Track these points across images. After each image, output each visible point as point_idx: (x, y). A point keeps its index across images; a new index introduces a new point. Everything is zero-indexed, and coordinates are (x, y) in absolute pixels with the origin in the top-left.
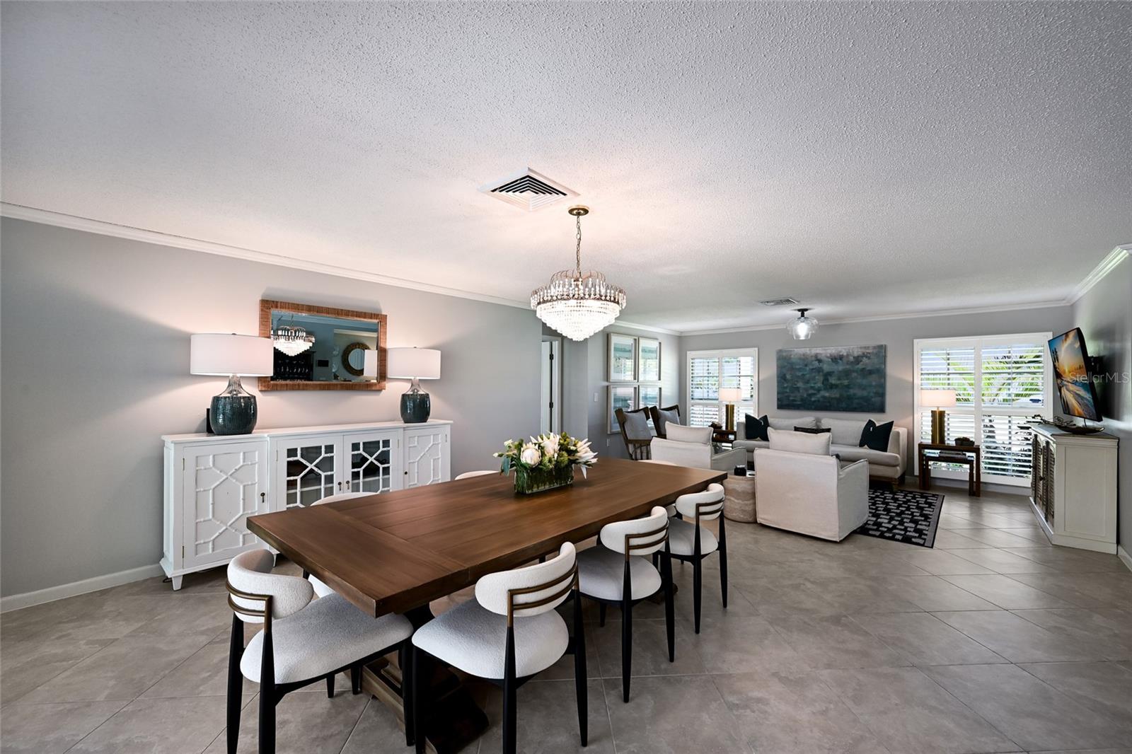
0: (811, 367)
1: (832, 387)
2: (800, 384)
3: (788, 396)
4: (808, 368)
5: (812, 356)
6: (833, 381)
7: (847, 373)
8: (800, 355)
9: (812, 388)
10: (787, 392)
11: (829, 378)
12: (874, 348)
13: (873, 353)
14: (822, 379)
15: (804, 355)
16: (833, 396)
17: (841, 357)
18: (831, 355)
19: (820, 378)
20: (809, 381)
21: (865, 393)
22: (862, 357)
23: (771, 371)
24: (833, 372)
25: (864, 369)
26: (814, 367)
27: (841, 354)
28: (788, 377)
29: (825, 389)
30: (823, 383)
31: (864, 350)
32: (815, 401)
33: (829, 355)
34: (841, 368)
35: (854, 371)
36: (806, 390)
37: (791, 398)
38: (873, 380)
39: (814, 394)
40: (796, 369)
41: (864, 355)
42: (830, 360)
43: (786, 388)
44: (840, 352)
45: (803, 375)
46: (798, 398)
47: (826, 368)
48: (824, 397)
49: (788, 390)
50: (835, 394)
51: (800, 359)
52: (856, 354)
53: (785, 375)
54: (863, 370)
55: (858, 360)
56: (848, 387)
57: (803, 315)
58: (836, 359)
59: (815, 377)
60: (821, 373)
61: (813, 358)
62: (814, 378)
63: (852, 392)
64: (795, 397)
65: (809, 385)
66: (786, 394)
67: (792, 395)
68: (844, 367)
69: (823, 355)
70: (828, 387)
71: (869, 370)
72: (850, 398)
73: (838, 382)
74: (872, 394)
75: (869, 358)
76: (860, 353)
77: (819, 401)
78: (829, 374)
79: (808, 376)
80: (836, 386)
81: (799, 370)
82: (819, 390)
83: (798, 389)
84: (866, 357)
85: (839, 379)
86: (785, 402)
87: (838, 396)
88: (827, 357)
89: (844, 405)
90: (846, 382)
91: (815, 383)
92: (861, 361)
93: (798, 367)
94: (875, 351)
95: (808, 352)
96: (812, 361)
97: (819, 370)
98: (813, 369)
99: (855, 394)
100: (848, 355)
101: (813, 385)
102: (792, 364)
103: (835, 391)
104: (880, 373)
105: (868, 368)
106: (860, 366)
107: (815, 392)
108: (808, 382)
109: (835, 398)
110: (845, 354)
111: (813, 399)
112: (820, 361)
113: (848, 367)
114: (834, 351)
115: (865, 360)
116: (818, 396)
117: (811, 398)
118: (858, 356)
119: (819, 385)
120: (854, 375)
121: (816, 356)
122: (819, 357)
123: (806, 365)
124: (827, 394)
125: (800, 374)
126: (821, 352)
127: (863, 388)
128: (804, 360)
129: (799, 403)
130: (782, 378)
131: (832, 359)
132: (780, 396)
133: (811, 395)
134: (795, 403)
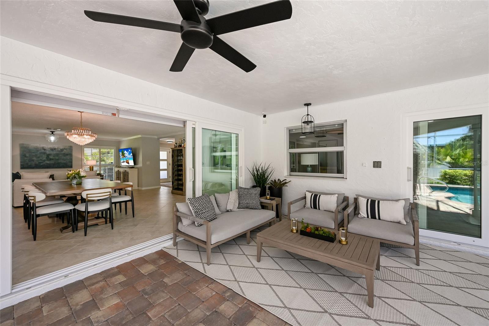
0: (40, 152)
1: (51, 159)
2: (34, 158)
3: (27, 163)
4: (38, 152)
5: (41, 148)
6: (51, 157)
7: (57, 155)
9: (41, 160)
12: (68, 146)
13: (68, 148)
14: (46, 156)
15: (36, 147)
17: (55, 149)
18: (50, 148)
21: (65, 162)
24: (51, 154)
26: (42, 152)
27: (55, 147)
28: (27, 155)
29: (48, 160)
31: (64, 147)
34: (55, 153)
35: (60, 154)
36: (38, 161)
37: (29, 164)
38: (68, 157)
39: (42, 162)
41: (64, 149)
43: (26, 160)
44: (54, 147)
45: (36, 155)
47: (48, 152)
48: (47, 163)
49: (27, 161)
50: (52, 162)
51: (34, 148)
52: (61, 148)
54: (64, 154)
55: (62, 150)
56: (58, 159)
58: (53, 149)
59: (42, 155)
60: (45, 154)
63: (60, 161)
64: (32, 163)
65: (39, 159)
71: (67, 154)
72: (58, 163)
73: (53, 158)
74: (67, 162)
75: (67, 150)
76: (63, 148)
77: (44, 165)
78: (49, 155)
79: (38, 155)
80: (53, 159)
81: (34, 153)
83: (33, 160)
84: (66, 149)
88: (48, 148)
90: (57, 158)
91: (43, 158)
93: (33, 151)
94: (69, 148)
95: (38, 146)
96: (41, 149)
97: (44, 153)
98: (41, 153)
100: (58, 148)
102: (30, 150)
104: (71, 155)
106: (63, 152)
107: (43, 161)
108: (39, 157)
109: (52, 164)
110: (57, 148)
111: (41, 164)
112: (45, 150)
113: (58, 152)
114: (51, 146)
115: (65, 150)
116: (44, 163)
119: (45, 159)
122: (44, 148)
123: (38, 151)
126: (45, 146)
127: (63, 159)
128: (36, 148)
129: (34, 166)
131: (51, 149)
132: (22, 164)
133: (40, 163)
134: (31, 166)
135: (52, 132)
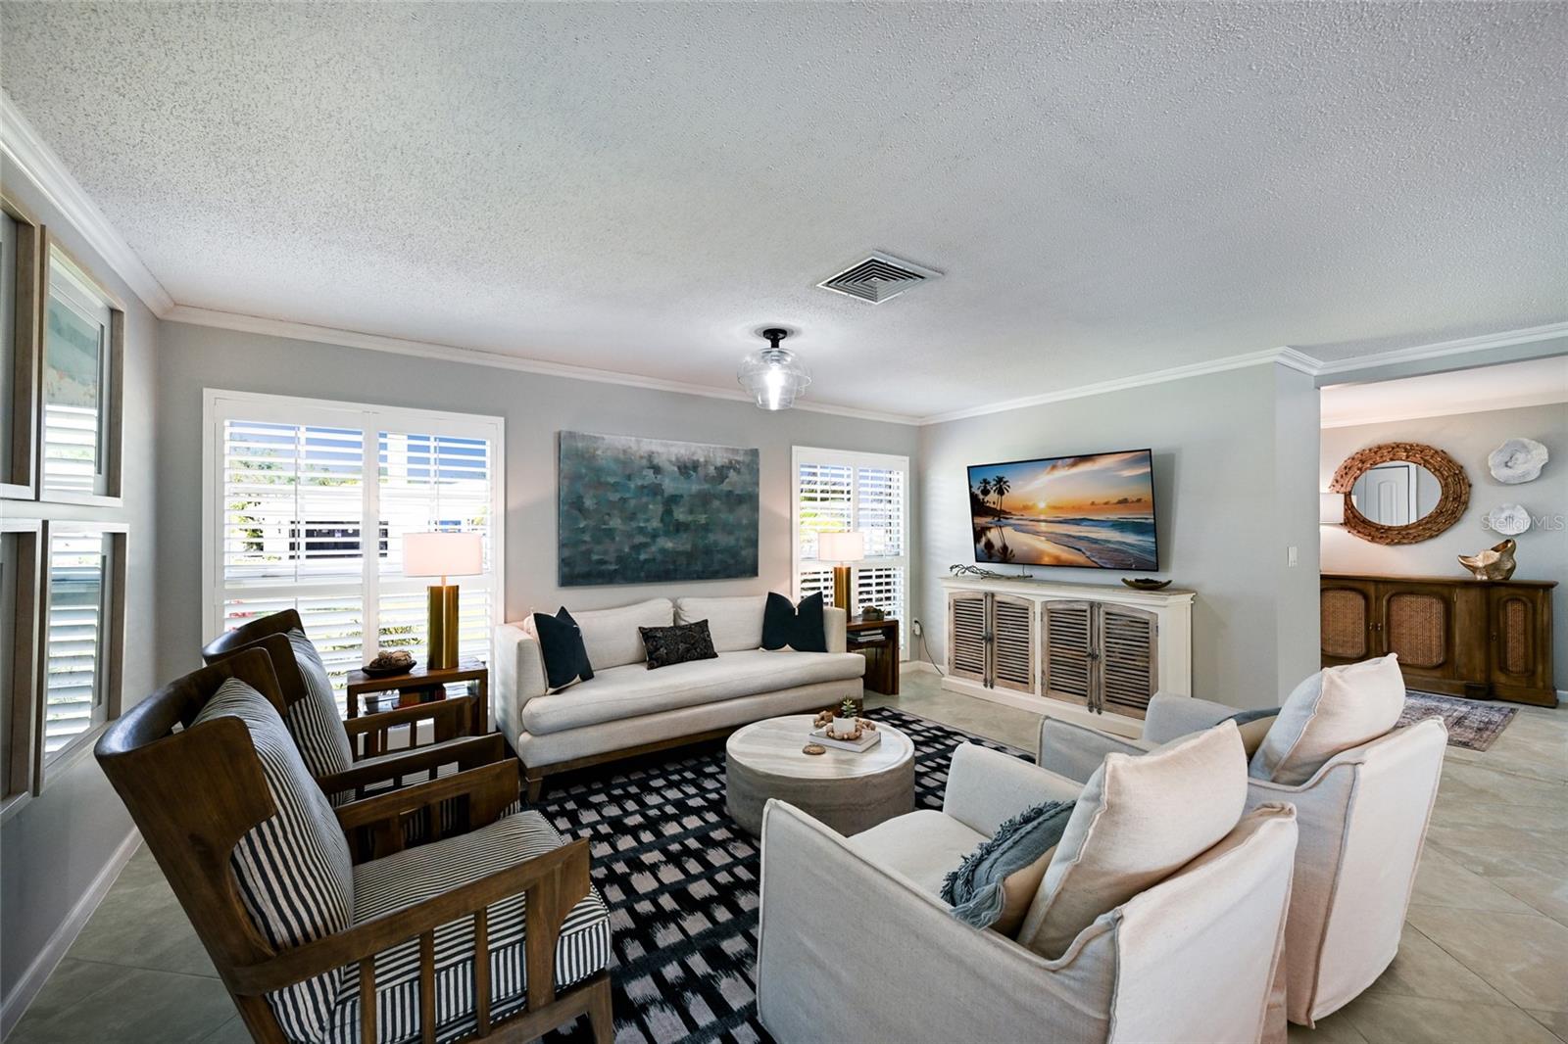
0: (639, 482)
1: (680, 528)
2: (616, 523)
3: (589, 552)
4: (632, 486)
5: (641, 457)
6: (680, 514)
7: (704, 500)
8: (618, 449)
9: (641, 530)
10: (585, 542)
11: (674, 507)
13: (743, 462)
14: (660, 509)
15: (625, 452)
16: (681, 548)
17: (695, 466)
18: (677, 459)
19: (656, 508)
20: (634, 514)
21: (731, 541)
22: (729, 468)
23: (543, 486)
24: (682, 496)
25: (730, 491)
26: (646, 483)
27: (695, 458)
28: (589, 503)
29: (667, 534)
30: (662, 520)
31: (732, 457)
32: (646, 560)
33: (674, 459)
34: (695, 488)
35: (715, 496)
36: (629, 536)
37: (595, 557)
38: (743, 510)
39: (644, 545)
40: (608, 484)
41: (731, 466)
42: (676, 469)
43: (583, 531)
44: (693, 454)
45: (624, 500)
46: (611, 557)
47: (669, 486)
48: (663, 551)
49: (587, 537)
50: (684, 543)
51: (617, 460)
52: (719, 464)
53: (580, 498)
54: (730, 493)
55: (722, 473)
56: (705, 528)
57: (775, 344)
58: (687, 468)
59: (647, 504)
60: (659, 497)
61: (644, 462)
62: (644, 508)
63: (712, 537)
64: (605, 552)
65: (634, 524)
66: (583, 548)
67: (598, 548)
68: (702, 487)
69: (664, 457)
70: (671, 528)
71: (738, 495)
72: (708, 551)
73: (690, 518)
74: (742, 543)
75: (738, 471)
76: (725, 461)
77: (654, 560)
78: (673, 500)
79: (633, 503)
80: (685, 527)
81: (615, 486)
82: (654, 536)
83: (610, 533)
84: (734, 469)
85: (691, 512)
86: (580, 569)
87: (688, 547)
88: (671, 462)
89: (698, 567)
90: (702, 519)
91: (647, 520)
92: (727, 477)
93: (611, 480)
95: (634, 447)
96: (643, 468)
97: (655, 490)
98: (643, 487)
99: (716, 543)
100: (706, 463)
101: (642, 525)
102: (598, 471)
103: (685, 536)
104: (752, 502)
105: (737, 492)
106: (725, 487)
107: (649, 540)
108: (632, 517)
109: (684, 553)
110: (702, 460)
111: (642, 557)
112: (657, 469)
113: (706, 486)
114: (683, 451)
115: (732, 473)
116: (654, 549)
117: (639, 554)
118: (723, 467)
119: (655, 524)
120: (716, 503)
121: (650, 456)
122: (656, 461)
123: (629, 477)
124: (669, 545)
125: (614, 497)
126: (659, 450)
127: (728, 529)
128: (623, 463)
129: (613, 567)
130: (571, 507)
131: (679, 468)
132: (567, 553)
133: (637, 548)
134: (603, 567)
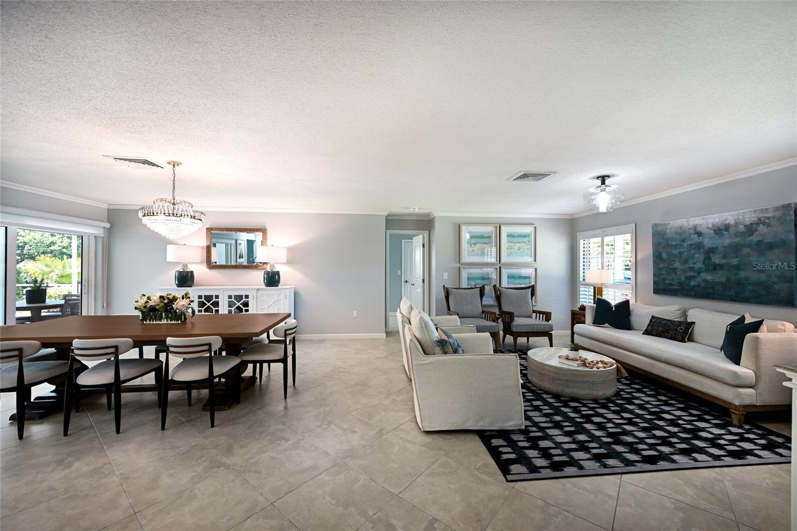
0: (689, 243)
1: (716, 267)
2: (677, 265)
3: (665, 279)
4: (685, 245)
5: (690, 229)
6: (716, 259)
7: (735, 249)
8: (677, 227)
9: (691, 269)
10: (663, 274)
11: (712, 255)
12: (776, 209)
13: (774, 217)
14: (702, 256)
15: (681, 227)
16: (718, 280)
17: (727, 227)
18: (713, 226)
19: (700, 256)
20: (687, 260)
21: (763, 277)
22: (757, 224)
23: (647, 250)
24: (717, 248)
25: (760, 241)
26: (693, 243)
27: (727, 223)
28: (664, 255)
29: (707, 271)
30: (704, 263)
31: (761, 215)
32: (694, 286)
33: (710, 226)
34: (727, 242)
35: (745, 246)
36: (684, 271)
37: (668, 282)
38: (776, 256)
39: (694, 277)
40: (673, 245)
41: (760, 222)
42: (712, 232)
43: (662, 269)
44: (726, 220)
45: (681, 253)
46: (675, 282)
47: (708, 243)
48: (705, 281)
49: (664, 272)
50: (719, 277)
51: (676, 233)
52: (748, 223)
53: (660, 253)
54: (759, 243)
55: (751, 229)
56: (738, 268)
57: (603, 183)
58: (720, 230)
59: (694, 254)
60: (702, 250)
61: (692, 231)
62: (693, 257)
63: (743, 274)
64: (672, 280)
65: (687, 266)
66: (662, 277)
67: (669, 277)
68: (732, 240)
69: (704, 226)
70: (710, 268)
71: (768, 243)
72: (740, 283)
73: (724, 261)
74: (774, 279)
75: (768, 225)
76: (754, 219)
77: (699, 286)
78: (711, 251)
79: (686, 254)
80: (721, 267)
81: (676, 246)
82: (699, 272)
83: (674, 270)
84: (764, 224)
85: (725, 257)
86: (661, 287)
87: (724, 280)
88: (709, 228)
89: (732, 293)
90: (735, 261)
91: (694, 263)
92: (756, 231)
93: (674, 243)
94: (778, 214)
95: (686, 224)
96: (691, 235)
97: (699, 247)
98: (691, 245)
99: (747, 278)
100: (736, 224)
101: (691, 266)
102: (667, 240)
103: (720, 272)
105: (766, 241)
106: (755, 238)
107: (696, 274)
108: (686, 261)
109: (720, 283)
110: (732, 222)
111: (692, 283)
112: (699, 234)
113: (737, 240)
114: (717, 220)
115: (761, 228)
116: (699, 279)
117: (690, 282)
118: (752, 224)
119: (700, 265)
120: (746, 250)
121: (695, 228)
122: (699, 229)
123: (683, 241)
124: (709, 278)
125: (676, 252)
126: (701, 222)
128: (681, 234)
129: (676, 287)
130: (658, 257)
131: (715, 231)
132: (655, 280)
133: (689, 278)
134: (671, 287)
135: (603, 179)
